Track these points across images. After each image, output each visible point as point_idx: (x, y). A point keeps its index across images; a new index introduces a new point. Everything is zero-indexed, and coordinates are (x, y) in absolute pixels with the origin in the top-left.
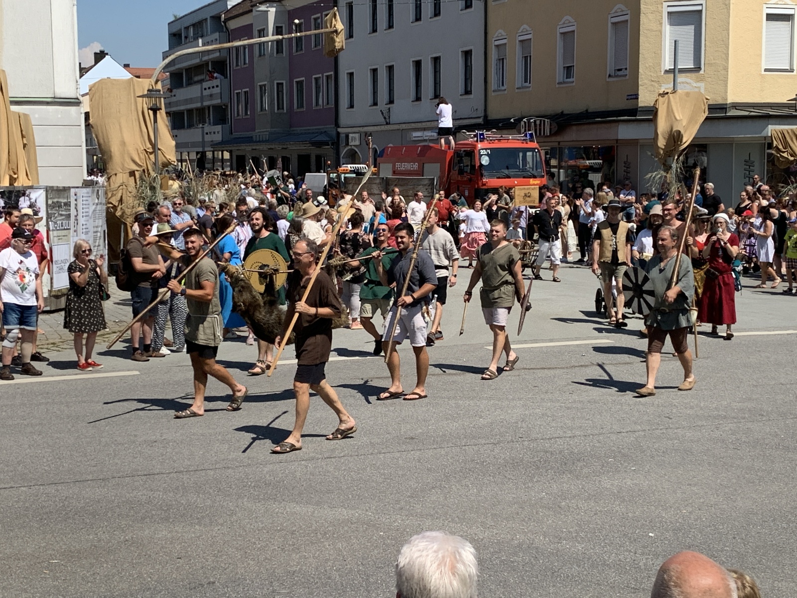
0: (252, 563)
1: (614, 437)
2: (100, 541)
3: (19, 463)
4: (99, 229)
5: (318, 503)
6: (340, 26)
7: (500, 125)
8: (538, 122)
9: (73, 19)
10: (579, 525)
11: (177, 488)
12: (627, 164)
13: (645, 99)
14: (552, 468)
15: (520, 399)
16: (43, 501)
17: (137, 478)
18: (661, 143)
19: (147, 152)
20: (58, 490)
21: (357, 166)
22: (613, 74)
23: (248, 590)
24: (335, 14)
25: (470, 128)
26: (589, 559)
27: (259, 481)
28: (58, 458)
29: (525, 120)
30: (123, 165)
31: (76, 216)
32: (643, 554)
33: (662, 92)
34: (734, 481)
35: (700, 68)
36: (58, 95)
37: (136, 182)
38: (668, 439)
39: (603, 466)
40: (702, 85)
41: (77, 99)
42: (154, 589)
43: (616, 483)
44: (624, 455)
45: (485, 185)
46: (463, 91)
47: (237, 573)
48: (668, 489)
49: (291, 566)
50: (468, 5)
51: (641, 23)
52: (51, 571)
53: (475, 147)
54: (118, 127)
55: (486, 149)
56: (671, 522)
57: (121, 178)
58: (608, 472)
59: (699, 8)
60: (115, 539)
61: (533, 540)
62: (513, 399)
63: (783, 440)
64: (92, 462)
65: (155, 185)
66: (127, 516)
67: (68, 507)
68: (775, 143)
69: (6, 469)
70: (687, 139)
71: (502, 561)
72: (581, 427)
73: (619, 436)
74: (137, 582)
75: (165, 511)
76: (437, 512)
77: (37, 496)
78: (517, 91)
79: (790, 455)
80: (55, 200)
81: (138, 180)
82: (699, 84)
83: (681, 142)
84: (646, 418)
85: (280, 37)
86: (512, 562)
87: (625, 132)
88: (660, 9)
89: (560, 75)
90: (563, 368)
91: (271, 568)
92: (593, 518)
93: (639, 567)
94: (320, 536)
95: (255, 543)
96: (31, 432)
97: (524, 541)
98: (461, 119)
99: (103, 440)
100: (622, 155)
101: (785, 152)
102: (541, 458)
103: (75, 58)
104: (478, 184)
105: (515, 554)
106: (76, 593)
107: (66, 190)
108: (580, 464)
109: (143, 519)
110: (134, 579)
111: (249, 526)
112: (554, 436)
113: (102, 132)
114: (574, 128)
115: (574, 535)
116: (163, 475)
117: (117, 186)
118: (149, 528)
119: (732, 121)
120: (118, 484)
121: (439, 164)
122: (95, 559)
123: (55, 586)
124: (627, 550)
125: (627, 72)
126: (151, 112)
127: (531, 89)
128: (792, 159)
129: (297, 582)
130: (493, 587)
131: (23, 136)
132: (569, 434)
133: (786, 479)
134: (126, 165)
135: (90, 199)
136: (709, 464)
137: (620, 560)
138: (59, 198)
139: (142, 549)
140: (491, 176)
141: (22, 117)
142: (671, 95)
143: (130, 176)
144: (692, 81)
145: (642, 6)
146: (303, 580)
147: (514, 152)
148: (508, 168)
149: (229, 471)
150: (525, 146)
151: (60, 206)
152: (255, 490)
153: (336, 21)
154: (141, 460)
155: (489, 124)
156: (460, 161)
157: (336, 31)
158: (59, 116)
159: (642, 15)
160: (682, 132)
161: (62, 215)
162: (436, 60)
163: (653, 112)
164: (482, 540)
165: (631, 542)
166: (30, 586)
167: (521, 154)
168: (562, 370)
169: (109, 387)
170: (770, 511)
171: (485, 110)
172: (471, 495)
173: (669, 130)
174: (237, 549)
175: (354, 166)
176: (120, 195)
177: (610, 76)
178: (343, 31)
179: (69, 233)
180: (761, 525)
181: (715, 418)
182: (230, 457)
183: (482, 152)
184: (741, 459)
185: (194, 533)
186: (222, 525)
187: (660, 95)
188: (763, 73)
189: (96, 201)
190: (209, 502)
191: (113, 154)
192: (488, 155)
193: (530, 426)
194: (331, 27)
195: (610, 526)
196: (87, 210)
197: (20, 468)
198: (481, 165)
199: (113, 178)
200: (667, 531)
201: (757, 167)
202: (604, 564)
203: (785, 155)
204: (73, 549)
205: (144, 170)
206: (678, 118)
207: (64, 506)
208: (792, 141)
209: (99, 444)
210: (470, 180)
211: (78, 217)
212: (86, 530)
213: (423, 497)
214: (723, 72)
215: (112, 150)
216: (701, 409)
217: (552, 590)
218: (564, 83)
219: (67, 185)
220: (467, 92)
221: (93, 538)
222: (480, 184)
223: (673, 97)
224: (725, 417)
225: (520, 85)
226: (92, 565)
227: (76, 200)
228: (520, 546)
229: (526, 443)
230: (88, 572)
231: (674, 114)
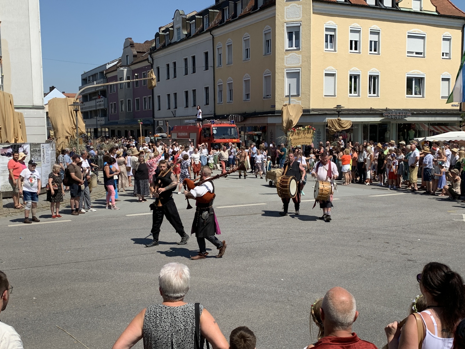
0: (121, 297)
1: (267, 242)
2: (56, 290)
3: (21, 259)
4: (53, 161)
5: (148, 272)
6: (154, 76)
7: (221, 117)
8: (236, 116)
9: (41, 73)
10: (254, 277)
11: (89, 267)
12: (272, 134)
13: (278, 107)
14: (243, 255)
15: (230, 228)
16: (33, 274)
17: (71, 264)
18: (285, 125)
19: (73, 128)
20: (38, 270)
21: (162, 134)
22: (265, 97)
23: (120, 308)
24: (152, 72)
25: (209, 118)
26: (258, 290)
27: (123, 263)
28: (38, 256)
29: (230, 115)
30: (63, 134)
31: (43, 155)
32: (279, 287)
33: (284, 104)
34: (314, 258)
35: (299, 95)
36: (35, 105)
37: (68, 141)
38: (288, 242)
39: (263, 253)
40: (300, 102)
41: (43, 106)
42: (80, 309)
43: (268, 260)
44: (271, 249)
45: (215, 142)
46: (205, 103)
47: (115, 301)
48: (289, 261)
49: (137, 298)
50: (207, 69)
51: (276, 76)
52: (36, 302)
53: (211, 126)
54: (60, 118)
55: (215, 127)
56: (290, 275)
57: (62, 139)
58: (265, 255)
59: (299, 71)
60: (63, 289)
61: (236, 283)
62: (227, 228)
63: (333, 241)
64: (53, 258)
65: (77, 142)
66: (68, 279)
67: (43, 276)
68: (329, 125)
69: (16, 261)
70: (295, 123)
71: (224, 292)
72: (254, 238)
73: (269, 241)
74: (73, 306)
75: (84, 277)
76: (197, 274)
77: (29, 272)
78: (227, 103)
79: (336, 247)
80: (34, 149)
81: (69, 140)
82: (299, 101)
83: (292, 124)
84: (279, 234)
85: (129, 81)
86: (227, 292)
87: (270, 120)
88: (283, 71)
89: (244, 97)
90: (247, 215)
91: (129, 299)
92: (259, 274)
93: (278, 293)
94: (149, 285)
95: (122, 289)
96: (26, 246)
97: (232, 284)
98: (205, 115)
99: (57, 248)
100: (269, 130)
101: (332, 128)
102: (239, 251)
103: (42, 89)
104: (212, 141)
105: (229, 289)
106: (47, 311)
107: (39, 144)
108: (254, 253)
109: (75, 280)
110: (72, 305)
111: (119, 282)
112: (244, 242)
113: (54, 120)
114: (250, 119)
115: (252, 281)
116: (83, 262)
117: (60, 143)
118: (77, 284)
119: (312, 116)
120: (64, 266)
121: (196, 134)
122: (55, 297)
123: (38, 309)
124: (273, 286)
125: (271, 96)
126: (75, 112)
127: (233, 103)
128: (335, 131)
129: (140, 304)
130: (220, 303)
131: (20, 123)
132: (250, 241)
133: (334, 257)
134: (64, 134)
135: (49, 148)
136: (304, 251)
137: (270, 290)
138: (36, 148)
139: (75, 293)
140: (217, 138)
141: (19, 114)
142: (288, 106)
143: (66, 139)
144: (296, 100)
145: (276, 70)
146: (142, 303)
147: (226, 128)
148: (224, 135)
149: (111, 260)
150: (231, 126)
151: (36, 151)
152: (122, 267)
153: (152, 74)
154: (73, 256)
155: (216, 117)
156: (205, 132)
157: (153, 79)
158: (35, 114)
159: (276, 74)
160: (293, 120)
161: (37, 155)
162: (194, 91)
163: (281, 112)
164: (215, 284)
165: (274, 283)
166: (28, 309)
167: (229, 129)
168: (247, 216)
169: (59, 226)
170: (328, 269)
171: (215, 111)
172: (211, 266)
173: (288, 119)
174: (115, 291)
175: (161, 134)
176: (62, 147)
177: (264, 98)
178: (156, 79)
179: (41, 163)
180: (325, 275)
181: (306, 233)
182: (111, 254)
183: (213, 129)
184: (316, 249)
185: (96, 285)
186: (108, 282)
187: (284, 105)
188: (324, 97)
189: (52, 149)
190: (102, 273)
191: (58, 129)
192: (216, 129)
193: (234, 238)
194: (150, 77)
195: (266, 277)
196: (48, 153)
197: (22, 261)
198: (213, 134)
199: (59, 139)
200: (288, 278)
201: (322, 134)
202: (264, 292)
203: (333, 129)
204: (45, 293)
205: (72, 136)
206: (291, 115)
207: (41, 276)
208: (335, 123)
209: (55, 250)
210: (209, 140)
211: (44, 156)
212: (50, 285)
213: (192, 268)
214: (308, 96)
215: (58, 127)
216: (301, 230)
217: (243, 303)
218: (246, 100)
219: (39, 142)
220: (207, 104)
221: (54, 289)
222: (213, 141)
223: (289, 107)
224: (310, 233)
225: (228, 102)
226: (54, 300)
227: (43, 149)
228: (231, 286)
229: (233, 245)
230: (52, 302)
231: (289, 113)
